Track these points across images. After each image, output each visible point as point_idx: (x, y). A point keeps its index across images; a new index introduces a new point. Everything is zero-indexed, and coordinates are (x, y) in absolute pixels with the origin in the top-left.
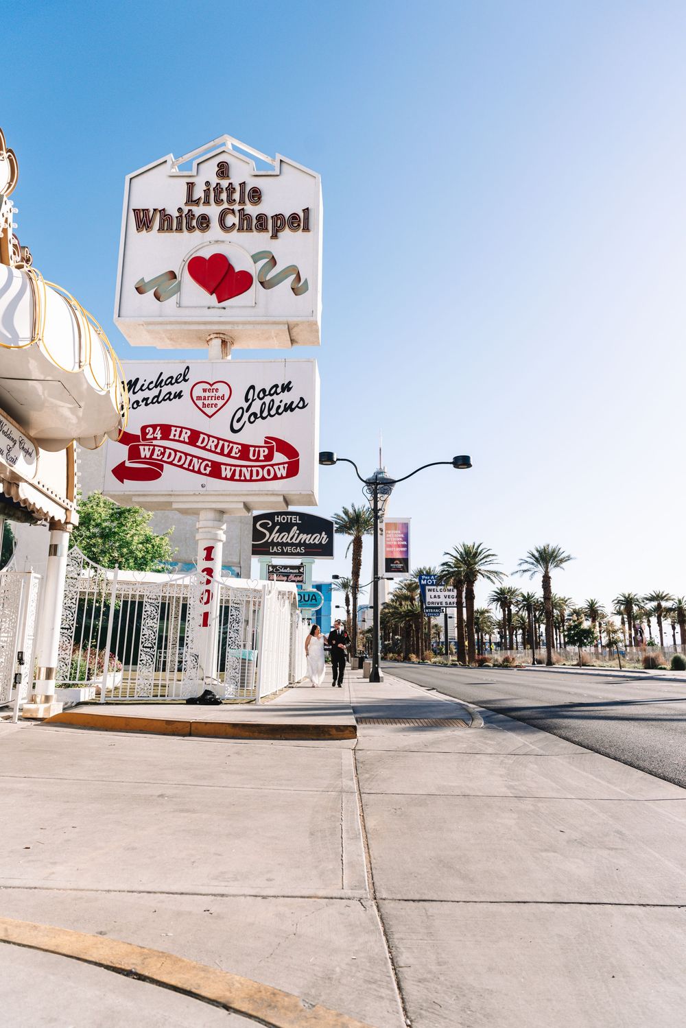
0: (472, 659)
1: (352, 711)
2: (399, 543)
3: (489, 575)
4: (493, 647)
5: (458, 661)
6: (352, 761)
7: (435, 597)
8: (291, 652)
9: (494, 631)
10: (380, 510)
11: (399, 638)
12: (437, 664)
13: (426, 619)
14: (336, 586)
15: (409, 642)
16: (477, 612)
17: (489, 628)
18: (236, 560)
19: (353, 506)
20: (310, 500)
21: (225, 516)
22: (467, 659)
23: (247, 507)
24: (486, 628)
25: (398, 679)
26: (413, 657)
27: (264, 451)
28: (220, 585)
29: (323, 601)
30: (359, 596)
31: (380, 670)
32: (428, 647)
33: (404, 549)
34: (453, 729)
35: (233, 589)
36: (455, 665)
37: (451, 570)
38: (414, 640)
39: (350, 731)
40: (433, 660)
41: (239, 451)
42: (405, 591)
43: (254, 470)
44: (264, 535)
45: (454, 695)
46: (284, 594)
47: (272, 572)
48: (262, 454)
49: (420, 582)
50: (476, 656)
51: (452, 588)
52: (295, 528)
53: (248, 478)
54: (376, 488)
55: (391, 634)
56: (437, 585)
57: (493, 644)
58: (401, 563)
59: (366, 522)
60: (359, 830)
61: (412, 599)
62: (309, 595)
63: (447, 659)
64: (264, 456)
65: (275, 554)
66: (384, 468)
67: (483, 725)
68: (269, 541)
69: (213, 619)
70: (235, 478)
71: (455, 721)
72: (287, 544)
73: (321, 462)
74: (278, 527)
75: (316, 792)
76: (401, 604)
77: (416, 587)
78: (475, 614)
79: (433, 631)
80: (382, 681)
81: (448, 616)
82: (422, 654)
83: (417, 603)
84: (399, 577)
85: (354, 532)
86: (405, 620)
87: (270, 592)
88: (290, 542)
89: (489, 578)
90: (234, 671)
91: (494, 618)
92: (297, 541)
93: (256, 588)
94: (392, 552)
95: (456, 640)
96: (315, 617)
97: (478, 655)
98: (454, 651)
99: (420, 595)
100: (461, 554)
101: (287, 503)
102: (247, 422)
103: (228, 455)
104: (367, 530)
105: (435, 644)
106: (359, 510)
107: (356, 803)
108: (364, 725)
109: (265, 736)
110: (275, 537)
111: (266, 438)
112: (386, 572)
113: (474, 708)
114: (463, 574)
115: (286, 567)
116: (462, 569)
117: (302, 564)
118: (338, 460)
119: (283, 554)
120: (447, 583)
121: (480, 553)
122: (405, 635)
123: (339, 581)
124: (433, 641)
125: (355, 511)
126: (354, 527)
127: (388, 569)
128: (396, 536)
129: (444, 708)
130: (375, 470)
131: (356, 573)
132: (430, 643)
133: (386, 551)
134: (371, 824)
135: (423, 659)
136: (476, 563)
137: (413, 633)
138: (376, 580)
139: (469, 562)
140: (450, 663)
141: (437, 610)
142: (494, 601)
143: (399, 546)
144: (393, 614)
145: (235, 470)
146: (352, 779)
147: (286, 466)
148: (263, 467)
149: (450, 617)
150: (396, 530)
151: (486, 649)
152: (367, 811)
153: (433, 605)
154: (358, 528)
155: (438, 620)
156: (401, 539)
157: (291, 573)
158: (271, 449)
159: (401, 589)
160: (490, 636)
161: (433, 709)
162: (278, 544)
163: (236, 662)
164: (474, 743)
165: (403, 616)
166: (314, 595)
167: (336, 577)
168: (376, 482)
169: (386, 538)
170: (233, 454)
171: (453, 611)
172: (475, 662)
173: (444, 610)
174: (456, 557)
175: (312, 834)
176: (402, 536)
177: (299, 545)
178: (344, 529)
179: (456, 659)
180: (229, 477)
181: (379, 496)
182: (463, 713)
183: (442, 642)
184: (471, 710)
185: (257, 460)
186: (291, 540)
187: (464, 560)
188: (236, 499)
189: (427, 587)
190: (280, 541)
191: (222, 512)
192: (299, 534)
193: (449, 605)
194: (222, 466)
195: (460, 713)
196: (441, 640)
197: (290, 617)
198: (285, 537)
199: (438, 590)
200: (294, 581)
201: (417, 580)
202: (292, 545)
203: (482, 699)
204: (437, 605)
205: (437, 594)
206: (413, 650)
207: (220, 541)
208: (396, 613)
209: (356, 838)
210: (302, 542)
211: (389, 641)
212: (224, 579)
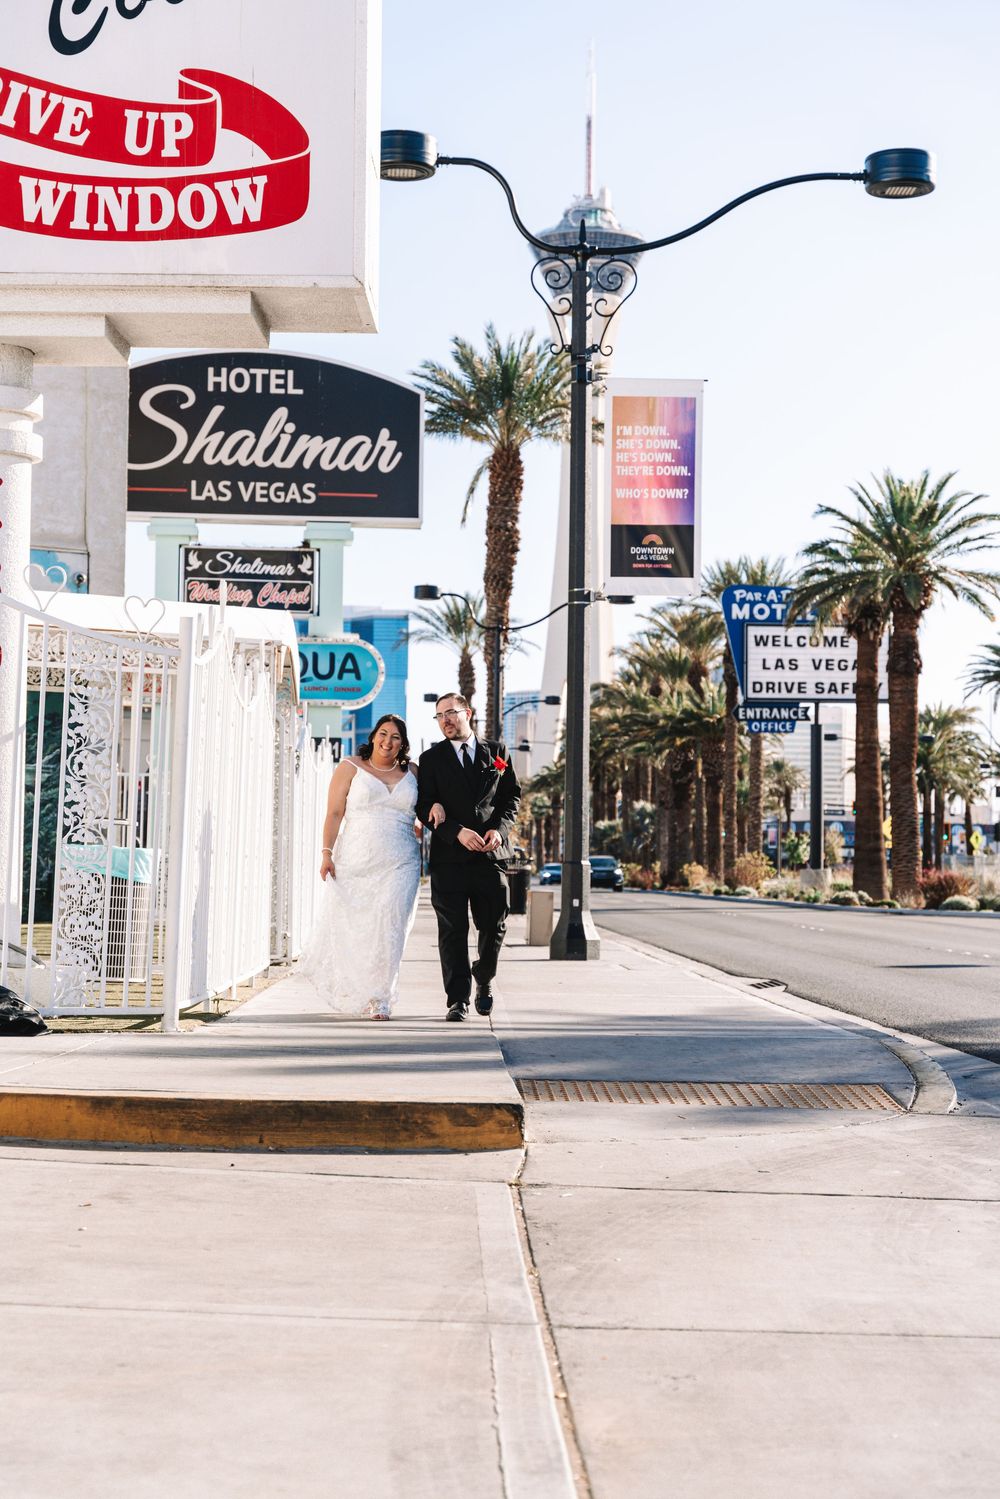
0: (903, 882)
1: (499, 1056)
2: (662, 471)
3: (975, 589)
4: (979, 840)
5: (856, 888)
6: (514, 1222)
7: (779, 664)
8: (276, 855)
9: (983, 785)
10: (595, 349)
11: (649, 807)
12: (782, 898)
13: (747, 741)
14: (423, 625)
15: (684, 823)
16: (928, 718)
17: (965, 773)
18: (70, 527)
19: (490, 335)
20: (349, 312)
21: (38, 366)
22: (888, 882)
23: (120, 336)
24: (956, 777)
25: (652, 951)
26: (697, 874)
27: (178, 126)
28: (30, 620)
29: (382, 679)
30: (510, 659)
31: (587, 919)
32: (750, 839)
33: (680, 493)
34: (853, 1116)
35: (77, 632)
36: (846, 903)
37: (840, 569)
38: (699, 815)
39: (503, 1124)
40: (767, 885)
41: (86, 123)
42: (671, 645)
43: (144, 194)
44: (170, 439)
45: (849, 1005)
46: (251, 652)
47: (199, 572)
48: (171, 137)
49: (728, 610)
50: (919, 869)
51: (840, 632)
52: (282, 413)
53: (121, 225)
54: (581, 268)
55: (619, 795)
56: (790, 622)
57: (978, 832)
58: (667, 544)
59: (538, 393)
60: (556, 1443)
61: (696, 673)
62: (332, 657)
63: (817, 883)
64: (179, 144)
65: (209, 507)
66: (602, 193)
67: (953, 1104)
68: (189, 459)
69: (8, 738)
70: (73, 225)
71: (857, 1090)
72: (252, 473)
73: (387, 169)
74: (217, 411)
75: (396, 1325)
76: (656, 691)
77: (713, 631)
78: (920, 728)
79: (767, 785)
80: (596, 957)
81: (824, 731)
82: (730, 863)
83: (713, 687)
84: (657, 592)
85: (492, 429)
86: (671, 744)
87: (206, 643)
88: (261, 464)
89: (974, 598)
90: (84, 920)
91: (986, 739)
92: (290, 463)
93: (157, 631)
94: (636, 503)
95: (850, 817)
96: (352, 734)
97: (926, 866)
98: (840, 853)
99: (727, 659)
100: (879, 513)
101: (265, 319)
102: (113, 11)
103: (46, 139)
104: (541, 425)
105: (772, 832)
106: (511, 348)
107: (539, 1357)
108: (544, 1105)
109: (208, 1139)
110: (209, 445)
111: (187, 73)
112: (614, 573)
113: (922, 1049)
114: (882, 584)
115: (248, 556)
116: (879, 567)
117: (306, 544)
118: (442, 161)
119: (237, 506)
120: (823, 614)
121: (946, 510)
122: (669, 798)
123: (438, 606)
124: (767, 817)
125: (498, 353)
126: (494, 410)
127: (622, 565)
128: (651, 446)
129: (816, 1047)
130: (568, 203)
131: (499, 578)
132: (757, 827)
133: (614, 499)
134: (595, 1424)
135: (731, 883)
136: (928, 547)
137: (699, 791)
138: (578, 603)
139: (906, 540)
140: (826, 894)
141: (785, 710)
142: (988, 679)
143: (660, 482)
144: (627, 724)
145: (71, 196)
146: (519, 1282)
147: (261, 181)
148: (175, 186)
149: (831, 737)
150: (650, 423)
151: (952, 850)
152: (579, 1384)
153: (770, 695)
154: (508, 414)
155: (789, 748)
156: (668, 457)
157: (268, 576)
158: (203, 118)
159: (659, 637)
160: (970, 801)
161: (780, 1050)
162: (218, 472)
163: (90, 889)
164: (928, 1164)
165: (663, 733)
166: (350, 656)
167: (427, 592)
168: (582, 247)
169: (615, 450)
170: (62, 135)
171: (843, 718)
172: (917, 893)
173: (811, 713)
174: (859, 525)
175: (398, 1457)
176: (674, 444)
177: (297, 475)
178: (458, 417)
179: (849, 882)
180: (49, 220)
181: (591, 297)
182: (885, 1064)
183: (800, 825)
184: (912, 1055)
185: (154, 159)
186: (266, 457)
187: (888, 534)
188: (78, 303)
189: (753, 632)
190: (228, 462)
191: (28, 352)
192: (295, 438)
193: (828, 694)
194: (23, 180)
195: (875, 1063)
196: (794, 817)
197: (271, 732)
198: (247, 449)
199: (792, 641)
200: (279, 606)
201: (717, 606)
202: (271, 474)
203: (946, 1019)
204: (784, 694)
205: (786, 654)
206: (698, 847)
207: (24, 457)
208: (639, 723)
209: (552, 1468)
210: (307, 464)
211: (612, 817)
212: (44, 595)
